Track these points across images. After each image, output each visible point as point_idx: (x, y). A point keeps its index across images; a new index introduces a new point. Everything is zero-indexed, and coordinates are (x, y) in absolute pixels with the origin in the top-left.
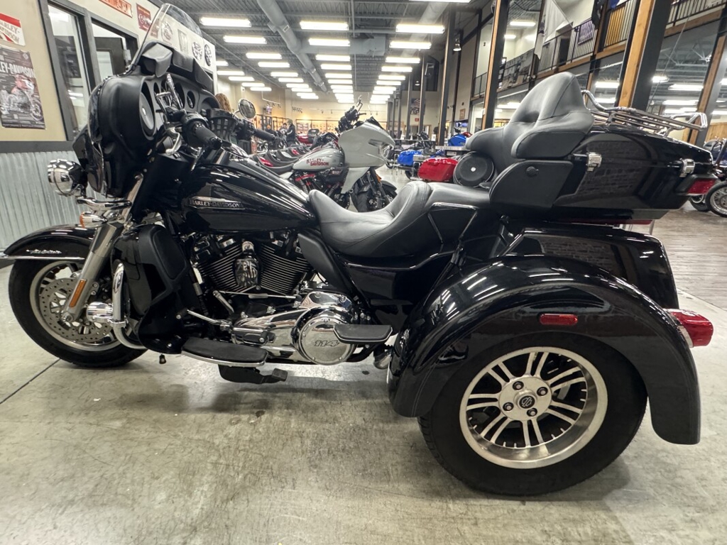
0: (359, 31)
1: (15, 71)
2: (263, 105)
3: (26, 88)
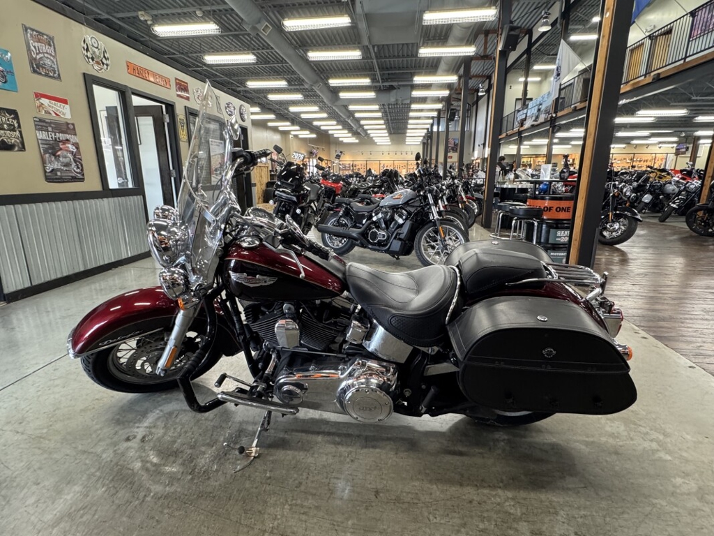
0: (387, 84)
1: (61, 138)
2: (309, 149)
3: (70, 151)
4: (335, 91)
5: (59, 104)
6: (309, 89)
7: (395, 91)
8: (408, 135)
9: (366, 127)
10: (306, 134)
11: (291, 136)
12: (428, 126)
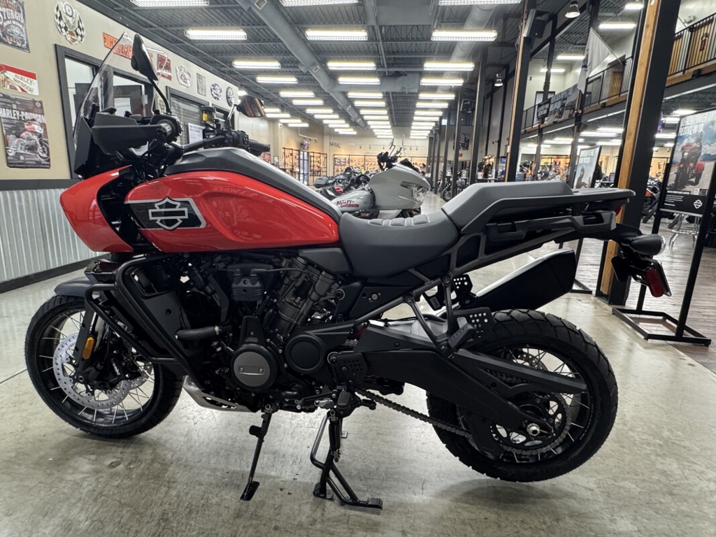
0: (392, 70)
1: (26, 118)
2: (300, 140)
3: (36, 133)
4: (333, 76)
5: (26, 78)
6: (305, 72)
7: (401, 79)
8: (413, 128)
9: (365, 118)
10: (298, 123)
11: (279, 125)
12: (437, 119)
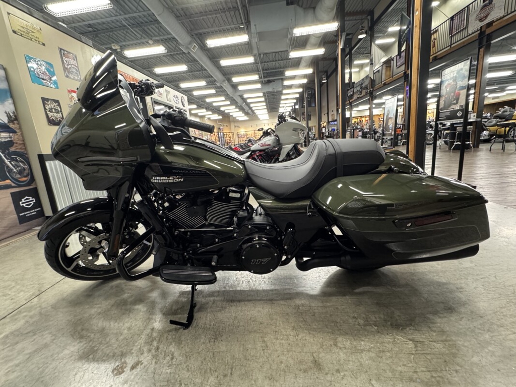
0: (266, 79)
2: (218, 127)
6: (219, 86)
7: (271, 84)
9: (253, 109)
10: (216, 117)
11: (206, 119)
